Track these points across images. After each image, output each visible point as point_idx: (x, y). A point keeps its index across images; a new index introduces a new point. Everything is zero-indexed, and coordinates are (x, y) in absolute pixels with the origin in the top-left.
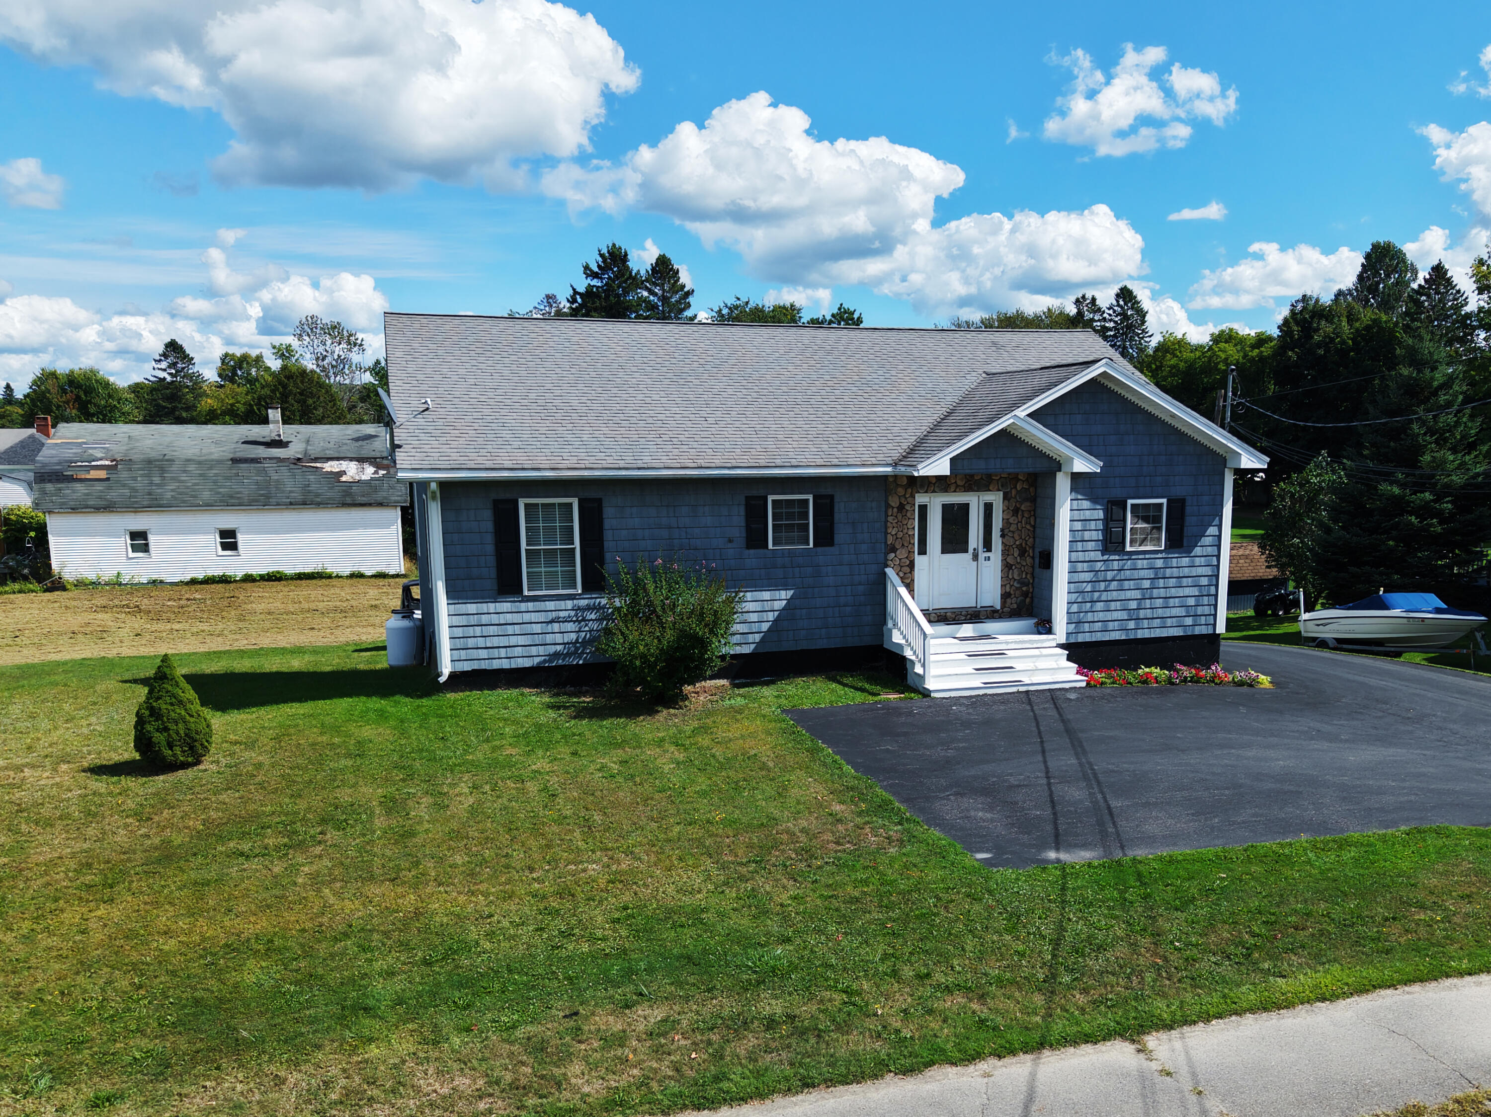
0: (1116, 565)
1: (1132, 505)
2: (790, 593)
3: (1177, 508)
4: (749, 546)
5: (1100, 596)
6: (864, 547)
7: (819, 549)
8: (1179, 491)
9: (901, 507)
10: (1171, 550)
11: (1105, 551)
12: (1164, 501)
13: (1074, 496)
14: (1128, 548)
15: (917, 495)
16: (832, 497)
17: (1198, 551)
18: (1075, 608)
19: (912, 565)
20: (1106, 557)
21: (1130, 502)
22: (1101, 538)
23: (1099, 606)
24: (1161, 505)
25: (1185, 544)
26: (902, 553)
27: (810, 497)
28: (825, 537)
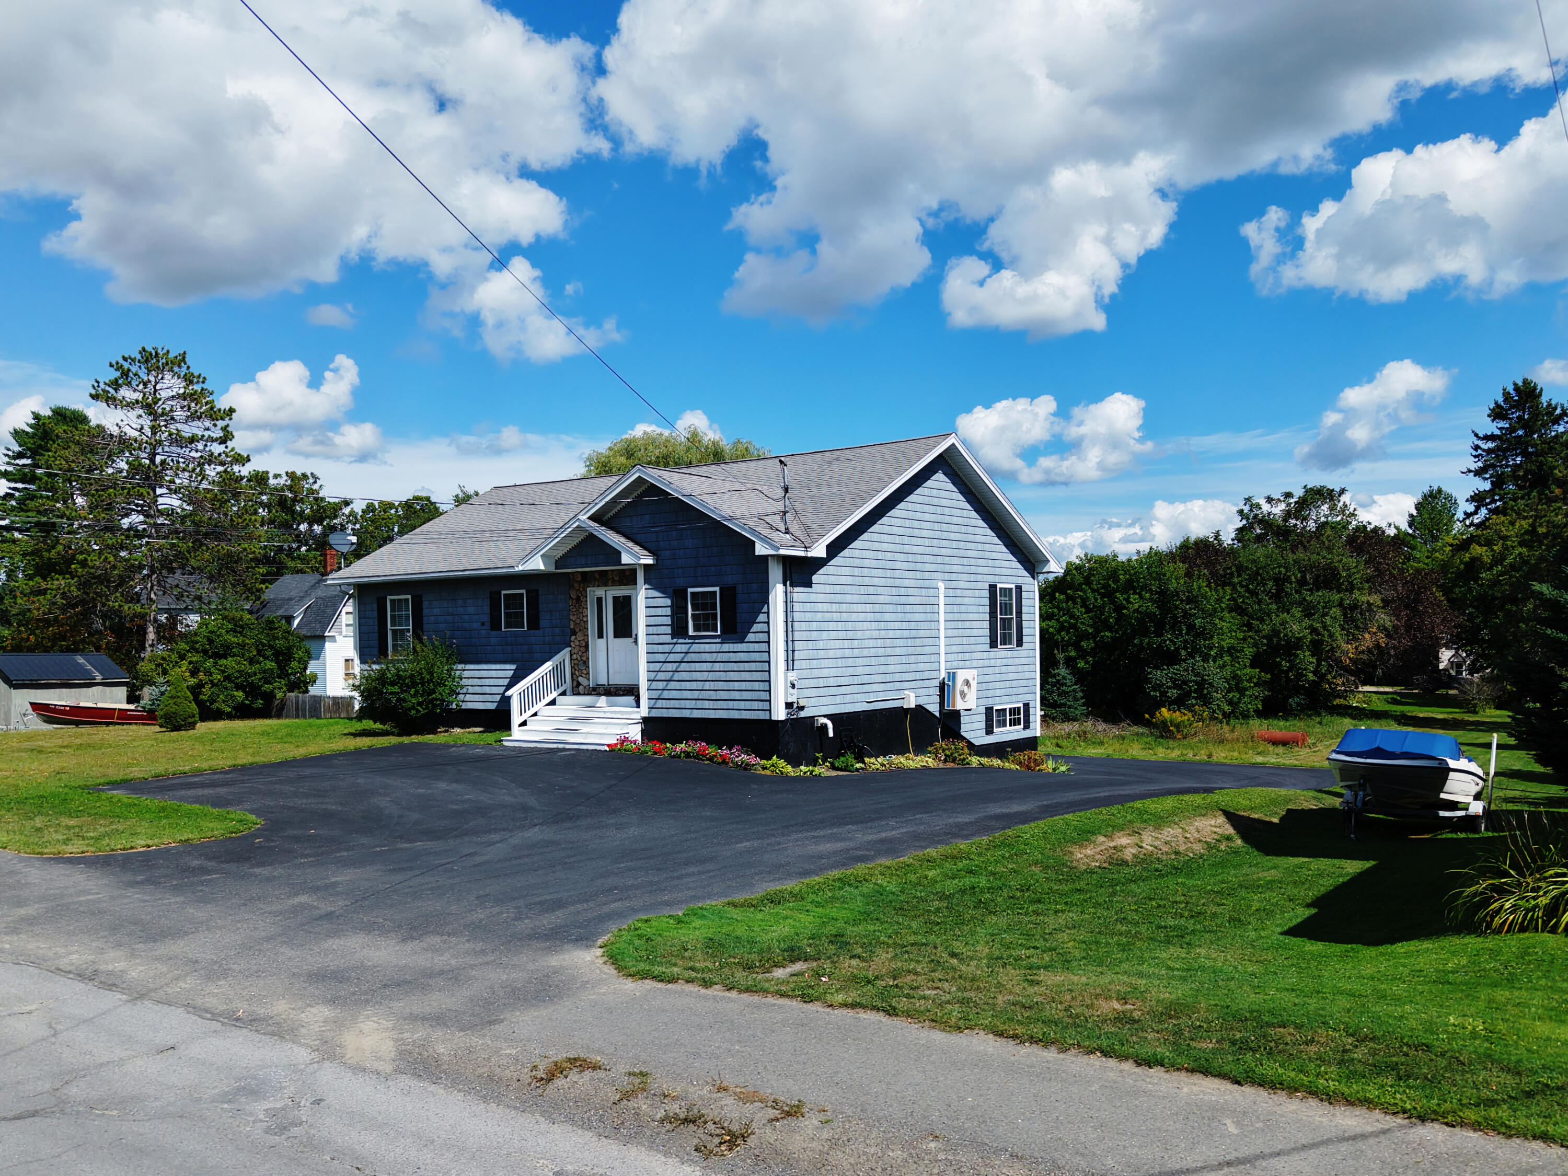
0: (684, 648)
1: (692, 593)
2: (514, 667)
3: (729, 594)
4: (493, 629)
5: (672, 676)
6: (557, 630)
7: (532, 632)
8: (730, 580)
9: (578, 599)
10: (727, 636)
11: (674, 635)
12: (717, 589)
13: (647, 586)
14: (691, 632)
15: (588, 589)
16: (537, 591)
17: (750, 637)
18: (655, 685)
19: (587, 646)
20: (675, 641)
21: (690, 590)
22: (670, 623)
23: (672, 685)
24: (715, 592)
25: (739, 630)
26: (580, 636)
27: (524, 591)
28: (534, 624)
